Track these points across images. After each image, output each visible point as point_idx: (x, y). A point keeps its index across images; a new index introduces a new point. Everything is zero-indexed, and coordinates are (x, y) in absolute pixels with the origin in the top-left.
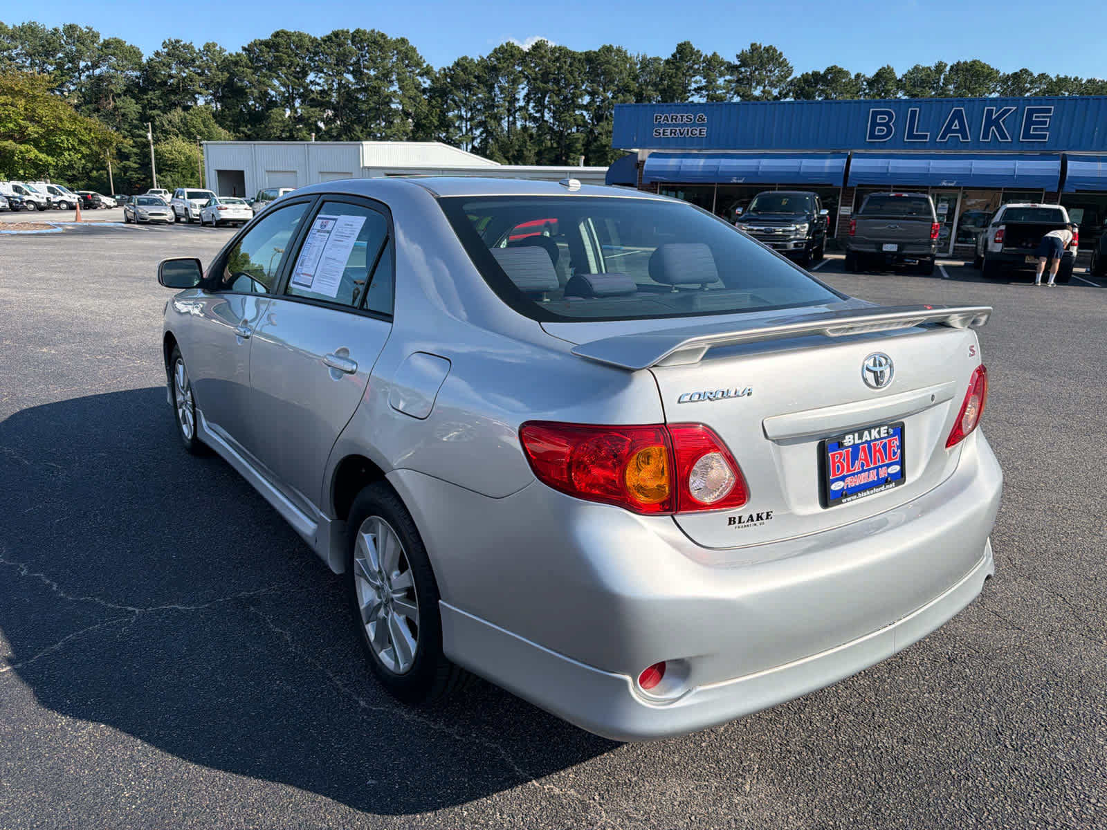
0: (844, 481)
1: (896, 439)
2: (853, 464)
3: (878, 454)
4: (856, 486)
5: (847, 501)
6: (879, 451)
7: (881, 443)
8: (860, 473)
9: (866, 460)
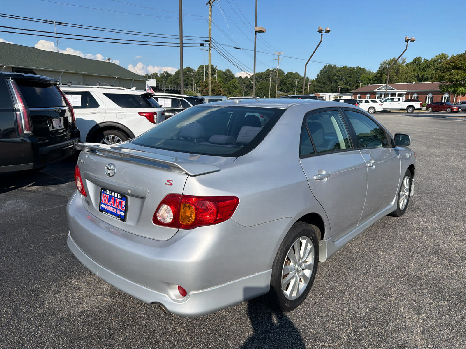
0: (105, 206)
1: (124, 202)
2: (109, 202)
3: (117, 204)
4: (108, 210)
5: (104, 213)
6: (118, 203)
7: (119, 200)
8: (110, 206)
9: (113, 203)
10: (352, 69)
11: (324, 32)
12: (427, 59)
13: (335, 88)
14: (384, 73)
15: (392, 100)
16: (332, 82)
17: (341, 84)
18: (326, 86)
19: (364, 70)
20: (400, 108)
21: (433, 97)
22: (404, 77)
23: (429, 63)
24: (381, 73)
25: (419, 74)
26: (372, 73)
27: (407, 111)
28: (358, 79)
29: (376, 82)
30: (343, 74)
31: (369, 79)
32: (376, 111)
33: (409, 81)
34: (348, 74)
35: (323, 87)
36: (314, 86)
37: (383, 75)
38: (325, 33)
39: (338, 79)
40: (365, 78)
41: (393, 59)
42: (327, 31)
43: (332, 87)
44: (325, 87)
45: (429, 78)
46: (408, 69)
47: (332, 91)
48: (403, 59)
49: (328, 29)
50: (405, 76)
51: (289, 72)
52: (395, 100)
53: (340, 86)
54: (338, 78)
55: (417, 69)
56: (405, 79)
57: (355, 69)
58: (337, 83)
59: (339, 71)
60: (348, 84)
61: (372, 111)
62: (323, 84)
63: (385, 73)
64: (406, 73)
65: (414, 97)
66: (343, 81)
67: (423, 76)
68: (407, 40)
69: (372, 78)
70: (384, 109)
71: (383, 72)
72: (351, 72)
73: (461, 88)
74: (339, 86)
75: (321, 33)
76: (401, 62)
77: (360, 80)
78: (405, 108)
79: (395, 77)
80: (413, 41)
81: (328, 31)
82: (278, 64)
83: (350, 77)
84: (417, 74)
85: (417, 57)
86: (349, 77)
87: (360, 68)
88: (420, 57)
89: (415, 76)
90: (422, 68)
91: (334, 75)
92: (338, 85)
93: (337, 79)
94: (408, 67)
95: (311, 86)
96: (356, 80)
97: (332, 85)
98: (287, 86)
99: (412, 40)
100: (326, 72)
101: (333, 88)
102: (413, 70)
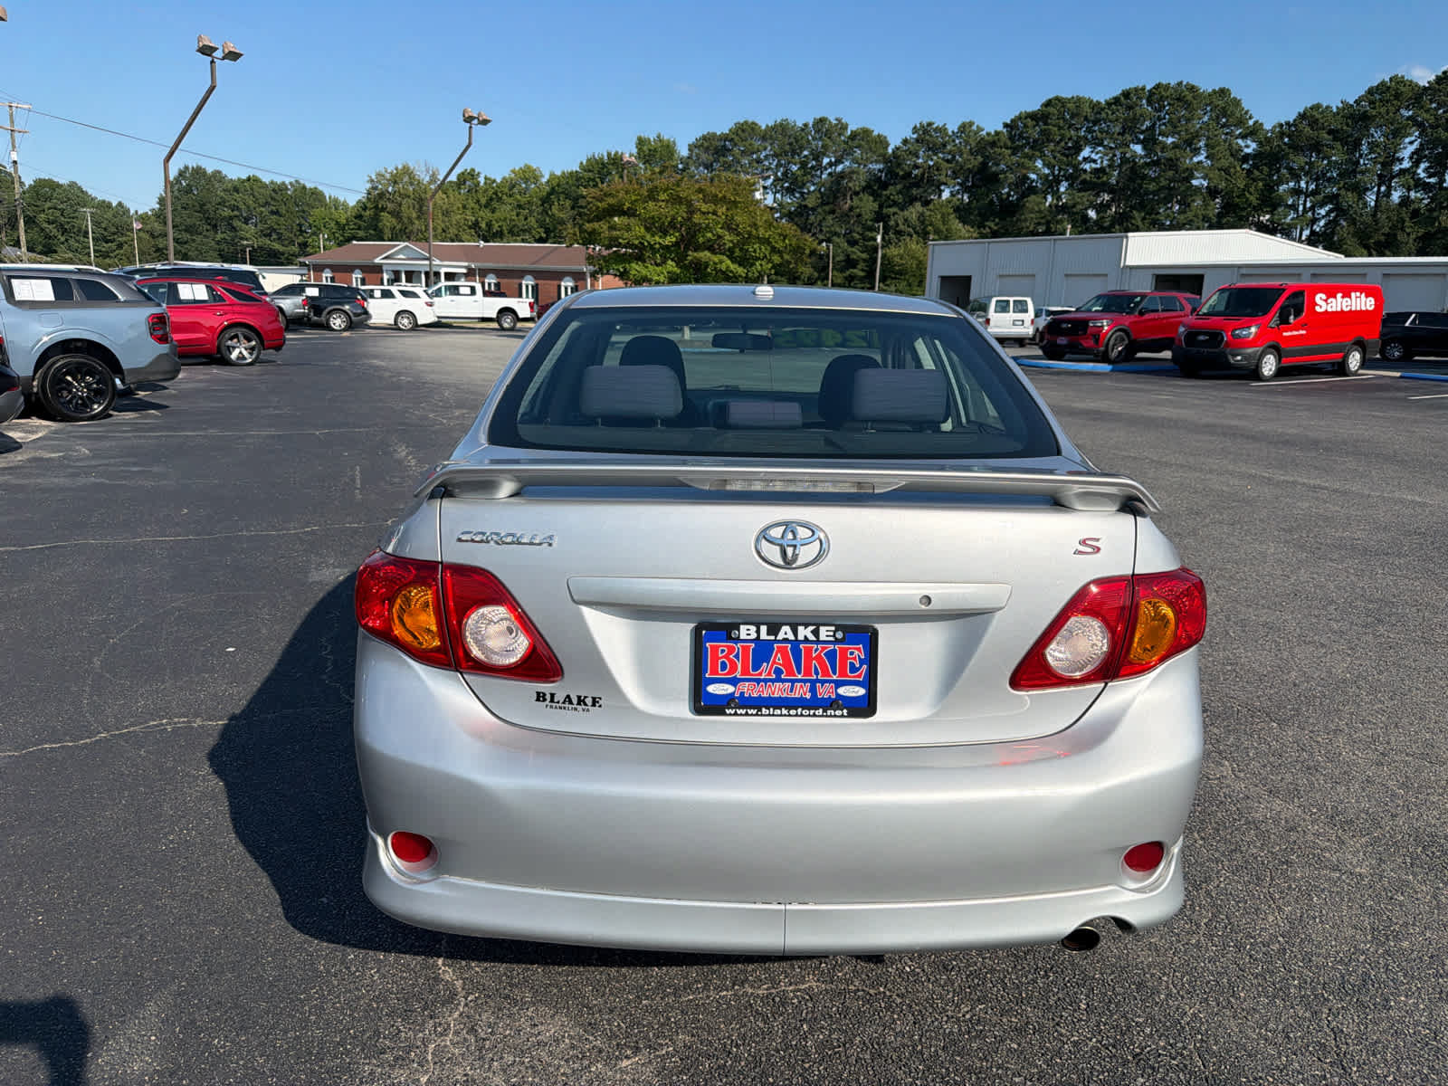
0: (735, 685)
1: (856, 649)
2: (756, 667)
3: (815, 663)
4: (760, 697)
6: (818, 659)
7: (821, 647)
8: (773, 681)
9: (785, 664)
10: (279, 189)
11: (218, 54)
12: (493, 178)
13: (232, 249)
14: (383, 209)
15: (454, 291)
16: (215, 227)
17: (250, 235)
18: (198, 239)
19: (316, 195)
20: (481, 316)
21: (537, 285)
22: (443, 225)
23: (499, 190)
24: (376, 207)
25: (480, 219)
26: (345, 205)
27: (500, 325)
28: (303, 222)
29: (361, 233)
30: (251, 202)
31: (337, 223)
32: (419, 323)
33: (456, 235)
34: (267, 203)
35: (186, 243)
36: (152, 236)
37: (382, 214)
38: (223, 58)
39: (236, 216)
40: (324, 219)
41: (404, 167)
42: (230, 52)
43: (218, 243)
44: (194, 241)
45: (506, 232)
46: (449, 200)
47: (220, 255)
48: (431, 172)
49: (231, 47)
50: (443, 221)
51: (42, 177)
52: (462, 290)
53: (247, 239)
54: (236, 213)
55: (471, 204)
56: (444, 231)
57: (289, 189)
58: (234, 229)
59: (236, 190)
60: (274, 236)
61: (405, 322)
62: (186, 231)
63: (386, 208)
64: (446, 213)
65: (489, 284)
66: (256, 226)
67: (489, 225)
68: (469, 120)
69: (347, 220)
70: (438, 317)
71: (380, 206)
72: (278, 197)
73: (637, 264)
74: (245, 242)
75: (210, 59)
76: (427, 179)
77: (310, 225)
78: (494, 315)
79: (417, 222)
80: (485, 122)
81: (233, 56)
82: (14, 147)
83: (276, 213)
84: (474, 219)
85: (466, 170)
86: (272, 213)
87: (304, 187)
88: (473, 170)
89: (470, 223)
90: (483, 201)
91: (219, 204)
92: (242, 239)
93: (231, 218)
94: (447, 197)
95: (141, 234)
96: (298, 225)
97: (219, 236)
98: (42, 230)
99: (481, 119)
100: (188, 190)
101: (224, 246)
102: (460, 206)
